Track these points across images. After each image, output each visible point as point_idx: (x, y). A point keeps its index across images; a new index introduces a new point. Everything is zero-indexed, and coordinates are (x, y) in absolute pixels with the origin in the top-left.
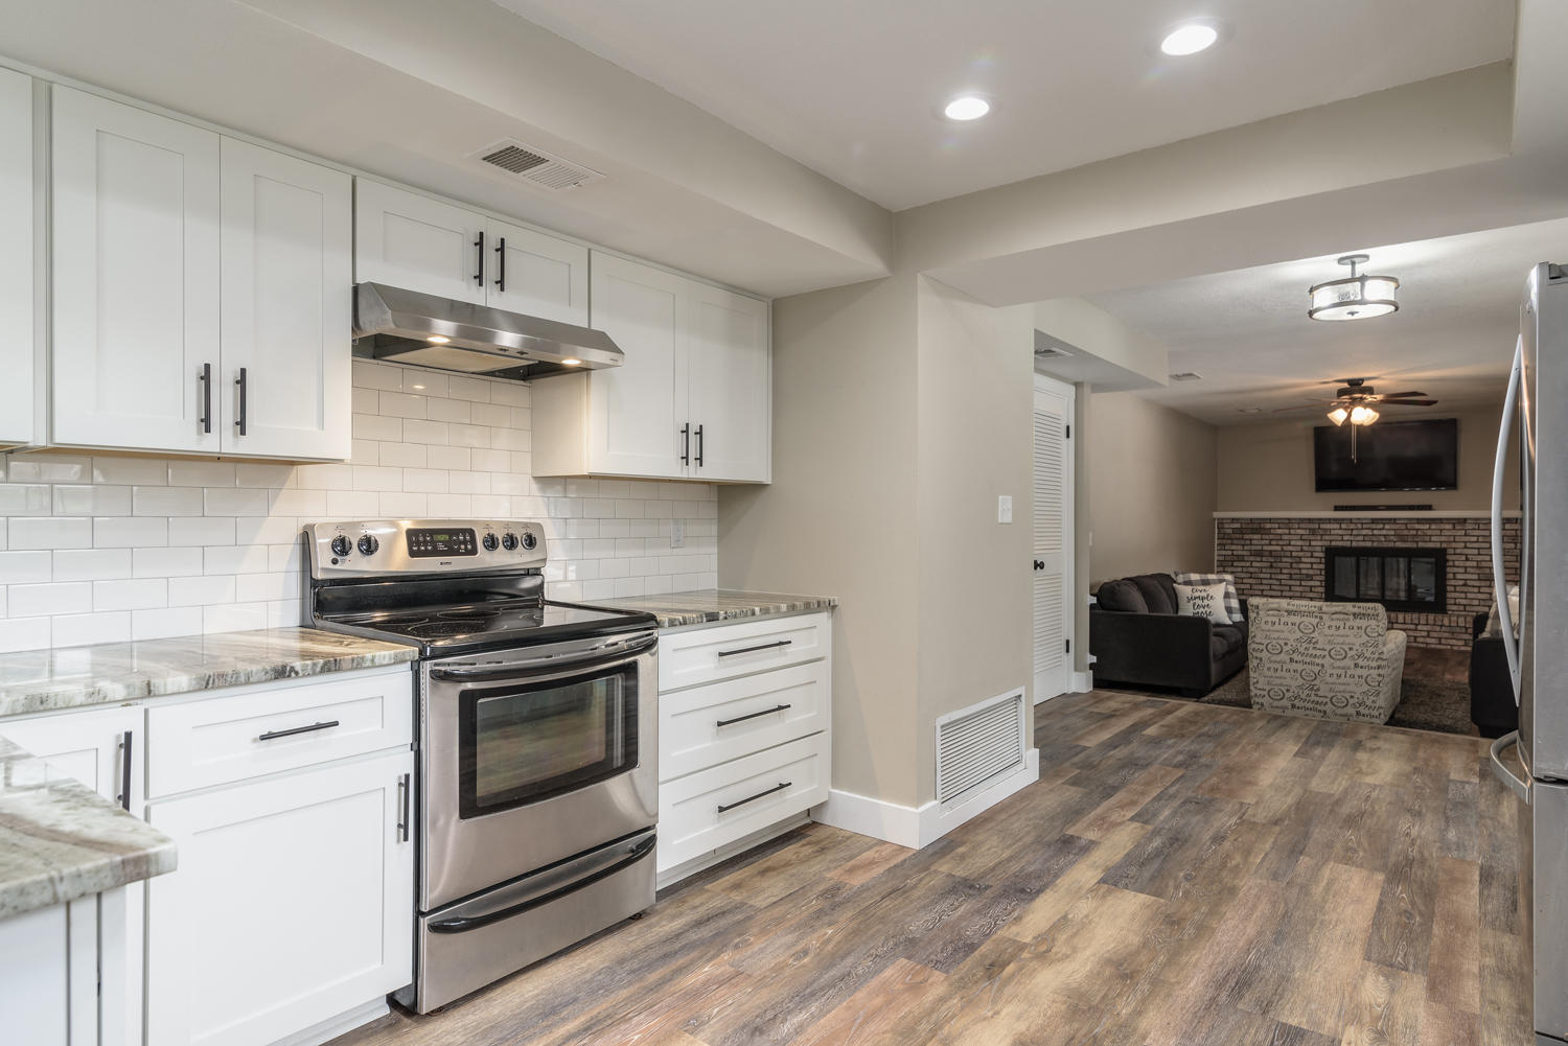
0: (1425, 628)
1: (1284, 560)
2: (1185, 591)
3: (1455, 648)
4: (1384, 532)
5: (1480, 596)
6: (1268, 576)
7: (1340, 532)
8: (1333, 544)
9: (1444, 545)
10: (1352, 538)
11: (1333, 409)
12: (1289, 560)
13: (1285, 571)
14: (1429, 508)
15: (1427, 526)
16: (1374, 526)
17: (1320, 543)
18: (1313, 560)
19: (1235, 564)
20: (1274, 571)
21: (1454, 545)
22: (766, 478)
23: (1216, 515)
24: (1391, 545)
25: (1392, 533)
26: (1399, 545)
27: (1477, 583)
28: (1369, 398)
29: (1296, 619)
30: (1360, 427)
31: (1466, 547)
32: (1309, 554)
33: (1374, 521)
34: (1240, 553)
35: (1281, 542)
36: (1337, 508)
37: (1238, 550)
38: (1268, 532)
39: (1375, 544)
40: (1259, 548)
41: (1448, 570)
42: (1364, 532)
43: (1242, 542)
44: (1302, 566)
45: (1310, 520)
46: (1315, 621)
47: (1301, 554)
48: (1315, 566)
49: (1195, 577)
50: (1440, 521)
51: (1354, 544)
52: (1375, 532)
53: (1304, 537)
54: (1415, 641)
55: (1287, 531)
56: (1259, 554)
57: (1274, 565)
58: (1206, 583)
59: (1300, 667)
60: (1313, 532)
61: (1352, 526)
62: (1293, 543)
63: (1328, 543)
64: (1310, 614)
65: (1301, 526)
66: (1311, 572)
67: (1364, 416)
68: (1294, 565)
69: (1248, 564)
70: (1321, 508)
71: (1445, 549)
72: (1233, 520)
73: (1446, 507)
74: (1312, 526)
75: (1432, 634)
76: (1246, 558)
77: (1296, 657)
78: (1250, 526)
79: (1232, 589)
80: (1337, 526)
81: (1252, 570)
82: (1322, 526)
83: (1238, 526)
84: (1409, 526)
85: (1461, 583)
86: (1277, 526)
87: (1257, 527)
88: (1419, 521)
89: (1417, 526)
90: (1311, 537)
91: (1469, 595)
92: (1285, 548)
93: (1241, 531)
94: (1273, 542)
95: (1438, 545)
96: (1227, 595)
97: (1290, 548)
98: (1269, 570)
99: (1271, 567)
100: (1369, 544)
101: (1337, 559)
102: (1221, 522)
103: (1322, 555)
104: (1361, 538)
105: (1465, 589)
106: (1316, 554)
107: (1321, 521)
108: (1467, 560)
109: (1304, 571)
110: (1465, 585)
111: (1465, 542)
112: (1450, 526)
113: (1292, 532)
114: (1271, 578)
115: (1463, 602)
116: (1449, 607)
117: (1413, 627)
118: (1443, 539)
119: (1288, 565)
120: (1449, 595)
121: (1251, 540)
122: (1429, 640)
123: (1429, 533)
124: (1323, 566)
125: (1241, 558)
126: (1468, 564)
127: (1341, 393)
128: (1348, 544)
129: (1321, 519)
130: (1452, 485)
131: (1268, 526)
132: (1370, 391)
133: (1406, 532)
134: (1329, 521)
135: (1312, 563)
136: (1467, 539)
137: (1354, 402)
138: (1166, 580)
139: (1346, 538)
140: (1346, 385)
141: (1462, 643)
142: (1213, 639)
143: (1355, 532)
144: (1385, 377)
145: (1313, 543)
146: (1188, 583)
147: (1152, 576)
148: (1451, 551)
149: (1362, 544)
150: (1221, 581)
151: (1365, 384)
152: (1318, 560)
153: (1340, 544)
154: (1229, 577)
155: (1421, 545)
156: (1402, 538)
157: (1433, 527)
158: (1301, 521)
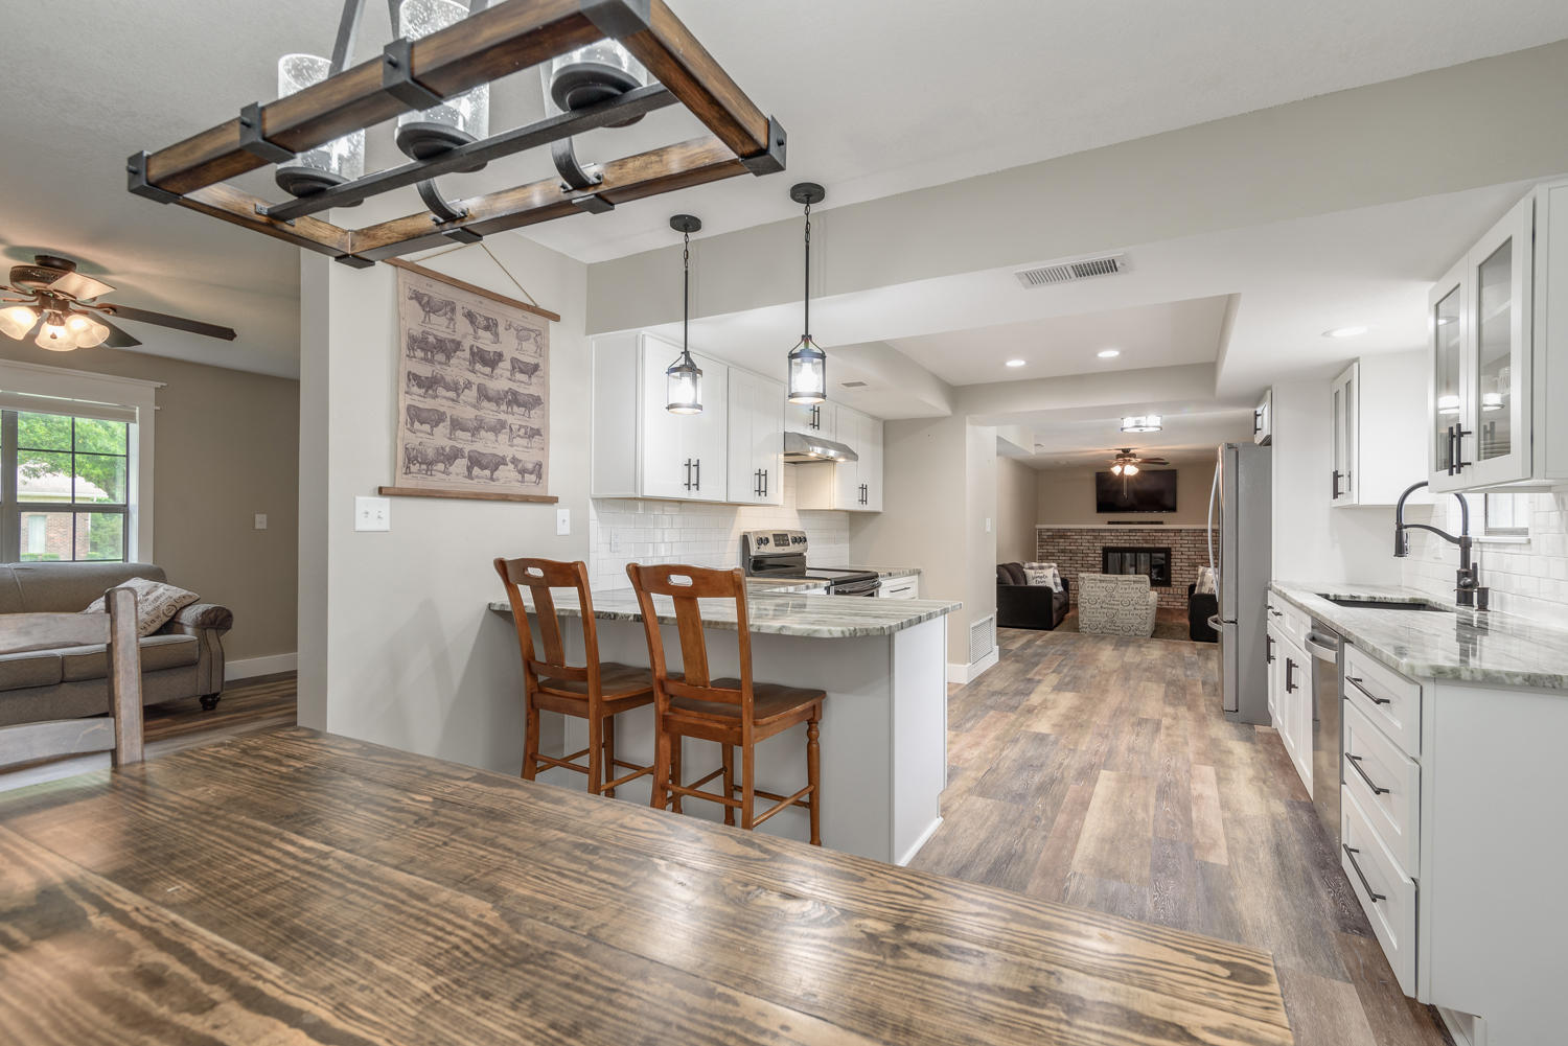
1: (1078, 555)
2: (1030, 573)
3: (1177, 607)
4: (1136, 538)
7: (1111, 538)
8: (1107, 544)
9: (1169, 546)
10: (1118, 541)
11: (1113, 466)
12: (1081, 555)
13: (1079, 562)
14: (1161, 523)
15: (1160, 534)
16: (1130, 534)
17: (1099, 544)
18: (1095, 555)
21: (1175, 545)
22: (880, 509)
23: (1038, 526)
24: (1140, 545)
25: (1141, 538)
26: (1145, 545)
27: (1188, 568)
28: (1134, 460)
29: (1104, 585)
30: (1129, 478)
31: (1181, 547)
32: (1093, 551)
33: (1130, 531)
34: (1052, 551)
35: (1076, 544)
36: (1109, 523)
37: (1051, 549)
38: (1068, 537)
39: (1132, 545)
40: (1064, 547)
41: (1171, 560)
42: (1125, 537)
43: (1053, 543)
44: (1089, 559)
45: (1093, 530)
46: (1113, 585)
47: (1088, 551)
48: (1097, 559)
49: (1035, 564)
50: (1168, 531)
51: (1119, 545)
52: (1131, 538)
53: (1090, 541)
55: (1080, 537)
56: (1063, 551)
58: (1042, 568)
59: (1106, 611)
60: (1095, 538)
61: (1118, 534)
62: (1083, 544)
63: (1104, 545)
64: (1111, 581)
65: (1088, 533)
66: (1094, 562)
67: (1131, 470)
68: (1084, 558)
69: (1057, 558)
70: (1100, 522)
71: (1170, 548)
72: (1048, 530)
73: (1171, 522)
74: (1094, 534)
75: (1164, 599)
76: (1056, 554)
77: (1104, 605)
78: (1058, 534)
79: (1056, 572)
80: (1110, 534)
82: (1100, 534)
83: (1050, 533)
84: (1150, 534)
85: (1179, 568)
86: (1074, 534)
87: (1062, 534)
88: (1156, 531)
89: (1155, 534)
90: (1094, 541)
91: (1184, 576)
92: (1079, 548)
93: (1052, 537)
94: (1072, 544)
95: (1166, 546)
96: (1054, 575)
97: (1082, 548)
98: (1069, 562)
99: (1071, 559)
100: (1128, 545)
101: (1110, 555)
102: (1041, 531)
103: (1101, 552)
104: (1123, 541)
105: (1182, 572)
106: (1097, 552)
107: (1100, 530)
108: (1182, 554)
109: (1090, 562)
110: (1181, 570)
111: (1181, 544)
112: (1173, 534)
113: (1083, 537)
115: (1181, 579)
116: (1173, 583)
118: (1169, 542)
119: (1081, 558)
120: (1172, 575)
121: (1058, 541)
122: (1162, 603)
123: (1161, 538)
124: (1101, 559)
125: (1053, 554)
126: (1183, 557)
127: (1118, 456)
128: (1115, 545)
130: (1173, 509)
131: (1069, 534)
132: (1134, 456)
133: (1148, 538)
134: (1105, 530)
135: (1095, 557)
136: (1181, 542)
137: (1125, 462)
138: (1019, 567)
139: (1114, 541)
140: (1121, 452)
141: (1180, 604)
142: (1054, 600)
143: (1120, 538)
144: (1142, 449)
145: (1095, 544)
146: (1031, 568)
147: (1011, 564)
148: (1173, 549)
149: (1123, 545)
150: (1051, 567)
151: (1132, 451)
152: (1098, 555)
153: (1112, 545)
154: (1055, 565)
155: (1157, 545)
156: (1146, 541)
157: (1164, 534)
158: (1088, 530)
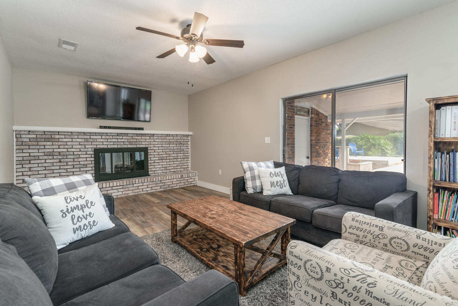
0: (146, 184)
1: (69, 157)
3: (157, 190)
4: (123, 140)
5: (159, 166)
6: (58, 167)
7: (102, 140)
8: (98, 146)
9: (147, 146)
10: (108, 143)
12: (72, 157)
13: (69, 163)
14: (142, 129)
15: (140, 138)
16: (118, 137)
17: (90, 146)
18: (87, 156)
19: (32, 162)
20: (62, 164)
21: (150, 146)
23: (15, 128)
24: (126, 146)
25: (126, 140)
26: (130, 146)
27: (158, 161)
31: (154, 147)
32: (85, 153)
33: (118, 134)
34: (36, 154)
35: (66, 147)
36: (101, 127)
37: (34, 152)
39: (119, 146)
40: (51, 150)
41: (149, 156)
42: (114, 140)
43: (38, 147)
44: (80, 160)
45: (84, 133)
47: (80, 153)
48: (88, 159)
50: (145, 135)
51: (109, 147)
52: (119, 140)
53: (81, 143)
54: (143, 191)
55: (70, 140)
56: (51, 154)
57: (62, 160)
60: (86, 140)
61: (108, 137)
62: (74, 147)
63: (95, 147)
65: (79, 137)
66: (86, 163)
68: (76, 160)
69: (43, 161)
71: (147, 148)
72: (30, 132)
74: (86, 137)
75: (149, 186)
76: (40, 158)
78: (44, 136)
80: (100, 137)
81: (45, 165)
82: (92, 137)
83: (34, 136)
84: (133, 137)
85: (153, 161)
86: (63, 137)
87: (50, 137)
88: (137, 135)
89: (137, 138)
90: (86, 143)
91: (156, 167)
92: (69, 150)
93: (37, 140)
94: (61, 147)
95: (144, 146)
97: (73, 150)
98: (59, 164)
99: (60, 162)
100: (116, 146)
101: (101, 155)
102: (20, 133)
103: (92, 153)
104: (112, 143)
105: (154, 164)
106: (88, 153)
108: (155, 152)
109: (81, 163)
110: (154, 162)
111: (154, 144)
112: (148, 138)
113: (74, 140)
114: (60, 169)
115: (154, 169)
116: (150, 173)
117: (141, 184)
118: (146, 143)
119: (72, 160)
120: (149, 167)
121: (44, 146)
122: (148, 189)
123: (141, 140)
124: (93, 159)
126: (155, 153)
128: (106, 147)
129: (91, 133)
131: (57, 137)
133: (132, 140)
134: (96, 134)
135: (86, 158)
136: (154, 143)
139: (104, 143)
141: (159, 188)
143: (109, 140)
145: (87, 147)
148: (149, 148)
152: (90, 156)
153: (102, 147)
155: (138, 146)
156: (131, 143)
157: (143, 138)
158: (79, 133)
